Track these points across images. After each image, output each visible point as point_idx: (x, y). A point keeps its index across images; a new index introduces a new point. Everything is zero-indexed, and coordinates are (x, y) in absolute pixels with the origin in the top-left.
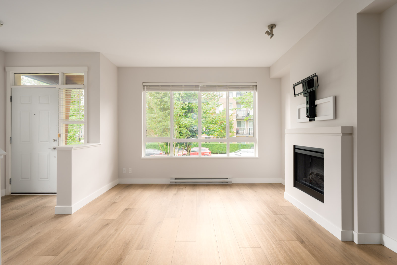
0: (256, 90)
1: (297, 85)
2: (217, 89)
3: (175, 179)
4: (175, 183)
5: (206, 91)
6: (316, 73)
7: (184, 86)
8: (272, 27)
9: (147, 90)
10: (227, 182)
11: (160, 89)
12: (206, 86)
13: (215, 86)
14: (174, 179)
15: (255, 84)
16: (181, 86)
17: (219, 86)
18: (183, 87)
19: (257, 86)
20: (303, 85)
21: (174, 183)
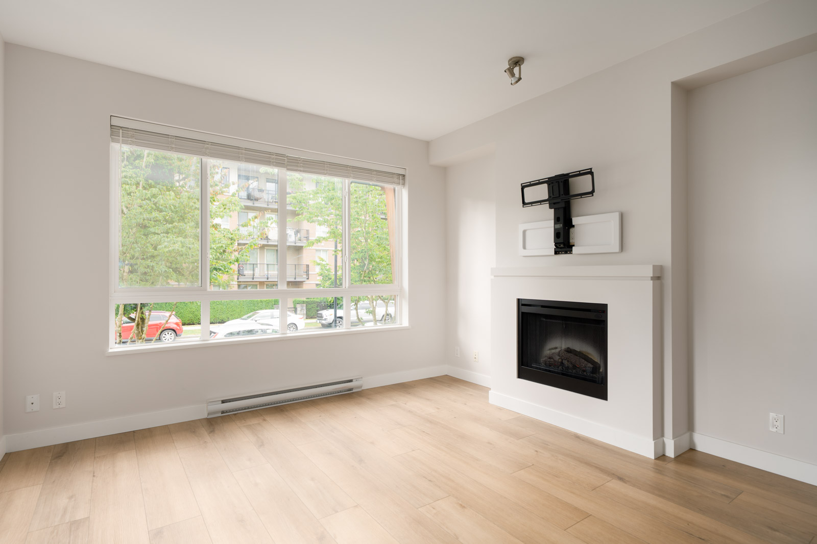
0: (404, 184)
1: (531, 185)
2: (327, 170)
3: (223, 402)
4: (222, 413)
5: (301, 171)
6: (591, 169)
7: (246, 149)
8: (517, 62)
9: (125, 142)
10: (351, 389)
11: (174, 146)
12: (302, 160)
13: (323, 163)
14: (221, 402)
15: (401, 172)
16: (238, 148)
17: (331, 164)
18: (244, 151)
19: (407, 178)
20: (551, 185)
21: (220, 415)
